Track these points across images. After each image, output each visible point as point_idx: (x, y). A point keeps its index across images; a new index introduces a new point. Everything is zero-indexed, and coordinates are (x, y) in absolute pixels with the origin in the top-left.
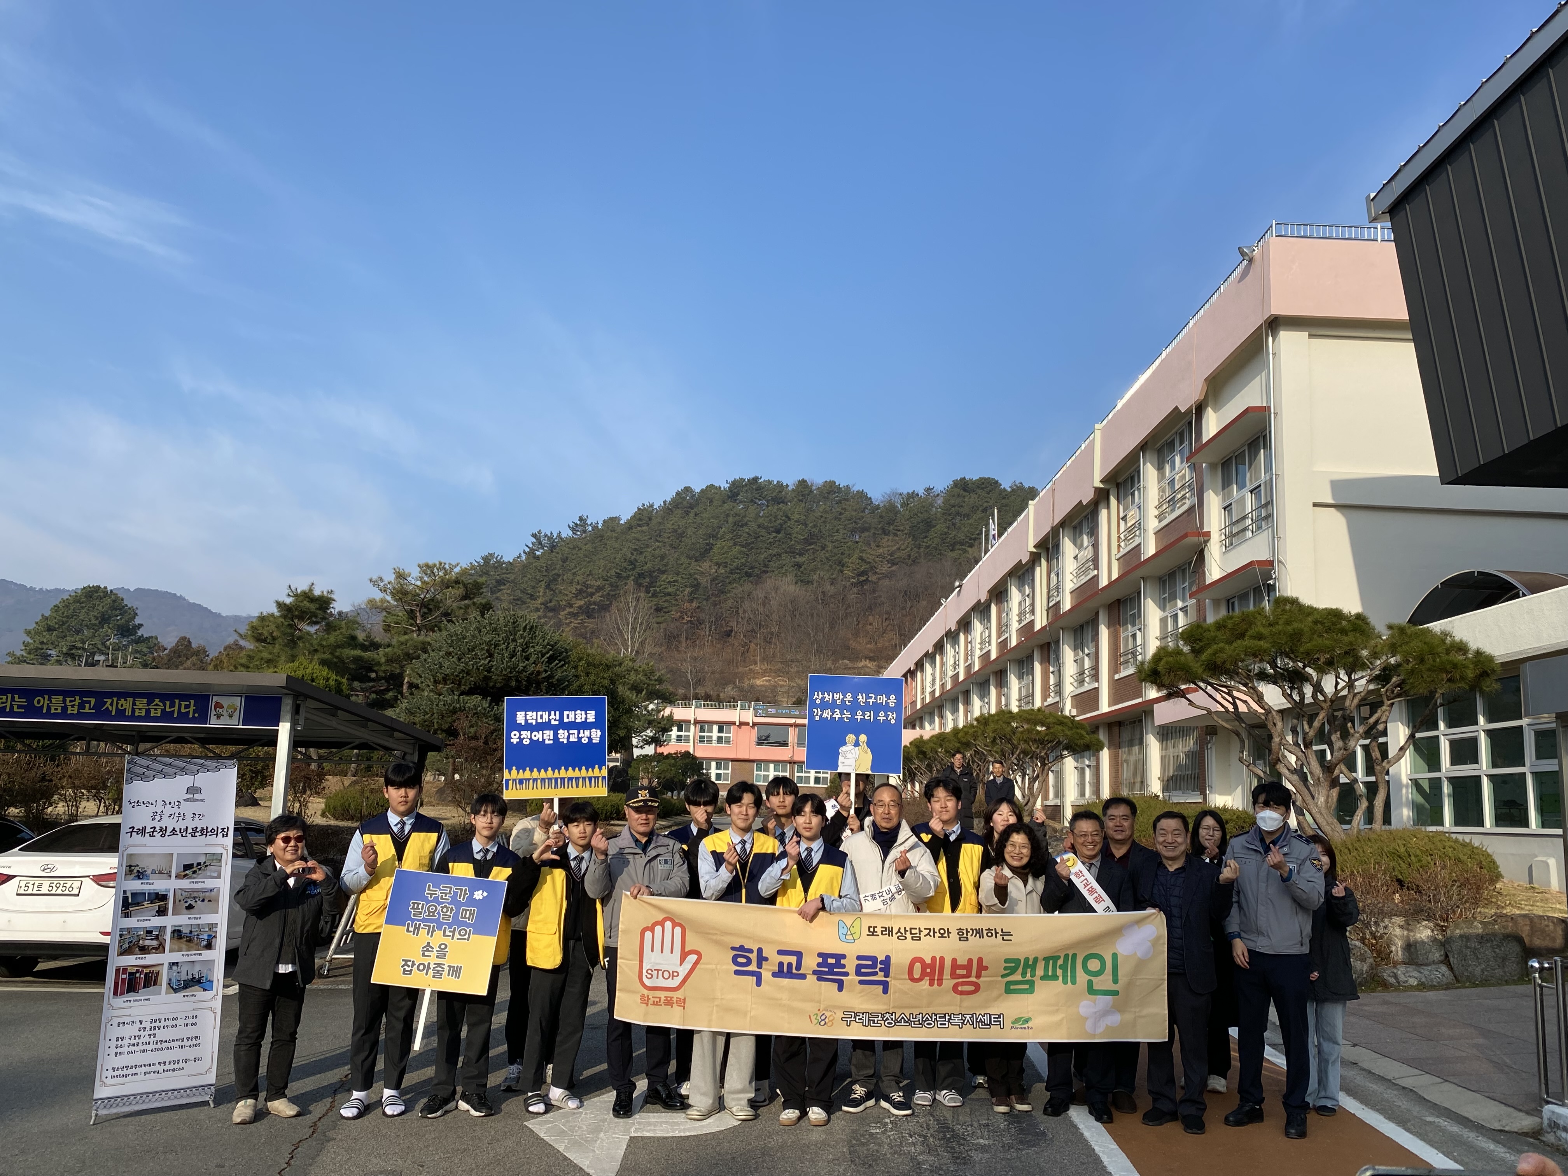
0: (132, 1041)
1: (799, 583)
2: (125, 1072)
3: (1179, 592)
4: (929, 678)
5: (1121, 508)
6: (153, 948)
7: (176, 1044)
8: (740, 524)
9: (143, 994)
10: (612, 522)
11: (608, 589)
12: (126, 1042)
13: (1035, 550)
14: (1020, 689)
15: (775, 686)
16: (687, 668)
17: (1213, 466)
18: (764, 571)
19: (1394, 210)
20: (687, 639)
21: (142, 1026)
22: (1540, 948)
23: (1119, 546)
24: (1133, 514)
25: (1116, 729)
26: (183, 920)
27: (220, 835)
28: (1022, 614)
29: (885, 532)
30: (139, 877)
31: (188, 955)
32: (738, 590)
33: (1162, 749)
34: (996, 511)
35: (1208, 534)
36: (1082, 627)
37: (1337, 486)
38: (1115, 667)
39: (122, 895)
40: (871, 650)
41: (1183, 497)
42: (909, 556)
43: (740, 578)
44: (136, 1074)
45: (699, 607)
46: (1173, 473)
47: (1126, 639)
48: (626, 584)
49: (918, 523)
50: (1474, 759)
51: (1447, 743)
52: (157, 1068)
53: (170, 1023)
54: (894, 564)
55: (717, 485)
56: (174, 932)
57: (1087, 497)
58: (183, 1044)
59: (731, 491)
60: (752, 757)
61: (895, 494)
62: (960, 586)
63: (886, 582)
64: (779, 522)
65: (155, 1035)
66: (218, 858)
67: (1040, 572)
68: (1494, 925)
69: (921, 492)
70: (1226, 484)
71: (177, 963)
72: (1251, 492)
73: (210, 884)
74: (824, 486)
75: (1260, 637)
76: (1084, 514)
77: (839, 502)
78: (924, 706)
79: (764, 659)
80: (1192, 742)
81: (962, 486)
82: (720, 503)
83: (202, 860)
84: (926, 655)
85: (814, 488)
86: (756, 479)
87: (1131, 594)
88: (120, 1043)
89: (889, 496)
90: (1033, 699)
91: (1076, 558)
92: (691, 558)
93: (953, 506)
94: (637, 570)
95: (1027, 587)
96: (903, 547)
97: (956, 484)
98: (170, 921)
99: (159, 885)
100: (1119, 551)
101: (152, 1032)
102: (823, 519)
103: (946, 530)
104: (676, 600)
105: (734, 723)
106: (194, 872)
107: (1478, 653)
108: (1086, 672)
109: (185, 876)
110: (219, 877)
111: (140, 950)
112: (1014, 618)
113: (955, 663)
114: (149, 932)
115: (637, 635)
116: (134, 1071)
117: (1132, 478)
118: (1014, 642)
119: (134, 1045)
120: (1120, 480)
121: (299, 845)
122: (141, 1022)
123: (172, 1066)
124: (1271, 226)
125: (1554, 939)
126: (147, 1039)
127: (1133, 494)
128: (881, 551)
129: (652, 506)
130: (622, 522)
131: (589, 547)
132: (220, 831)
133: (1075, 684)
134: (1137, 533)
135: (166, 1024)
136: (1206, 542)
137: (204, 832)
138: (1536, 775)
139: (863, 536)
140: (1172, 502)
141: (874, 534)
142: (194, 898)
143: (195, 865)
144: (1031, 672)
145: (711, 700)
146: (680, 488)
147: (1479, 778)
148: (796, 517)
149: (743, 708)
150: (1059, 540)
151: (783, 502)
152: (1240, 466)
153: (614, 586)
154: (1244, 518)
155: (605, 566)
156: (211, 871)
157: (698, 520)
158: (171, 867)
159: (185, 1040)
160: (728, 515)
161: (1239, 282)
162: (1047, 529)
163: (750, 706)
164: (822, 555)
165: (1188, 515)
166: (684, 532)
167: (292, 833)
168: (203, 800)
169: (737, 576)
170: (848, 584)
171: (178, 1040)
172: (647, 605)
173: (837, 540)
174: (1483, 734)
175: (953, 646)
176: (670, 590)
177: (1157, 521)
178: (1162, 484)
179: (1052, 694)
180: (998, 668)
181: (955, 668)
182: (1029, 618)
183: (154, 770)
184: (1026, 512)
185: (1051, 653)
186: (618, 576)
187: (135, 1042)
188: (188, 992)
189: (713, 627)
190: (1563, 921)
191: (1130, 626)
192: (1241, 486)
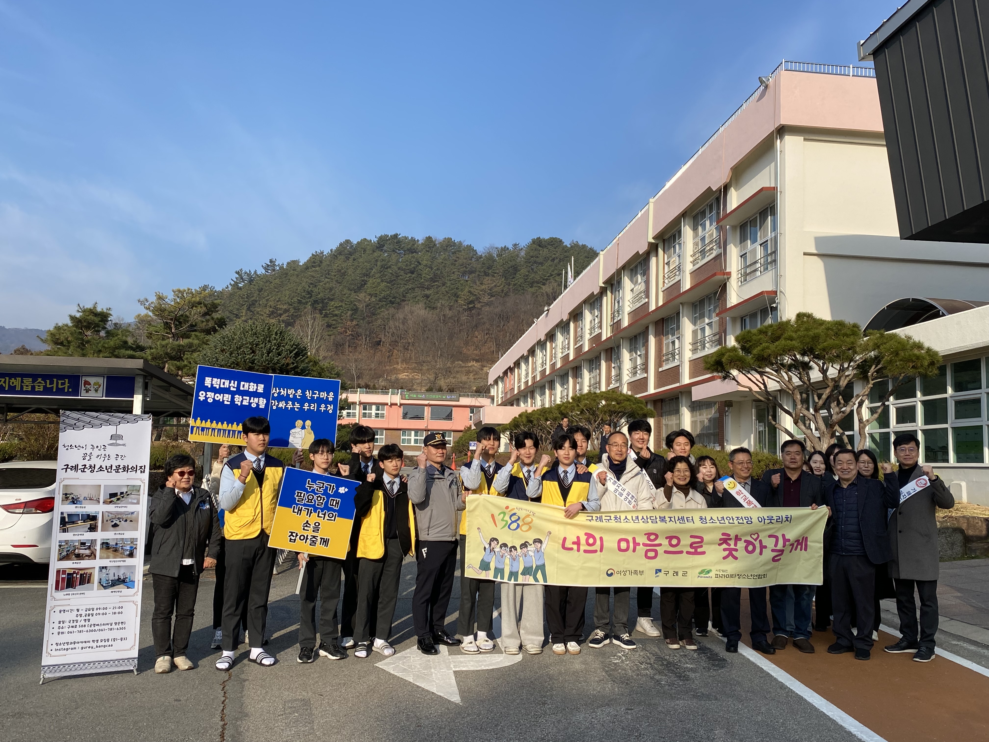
0: (71, 624)
1: (428, 309)
2: (66, 646)
3: (707, 313)
4: (523, 373)
5: (666, 256)
6: (86, 556)
7: (106, 627)
8: (385, 267)
9: (79, 589)
10: (293, 264)
11: (292, 311)
12: (66, 624)
13: (603, 286)
14: (590, 379)
15: (412, 379)
16: (353, 367)
17: (734, 228)
18: (403, 300)
19: (876, 53)
20: (349, 346)
21: (79, 613)
22: (972, 536)
23: (664, 282)
24: (675, 261)
25: (659, 404)
26: (110, 535)
27: (139, 471)
28: (592, 329)
29: (486, 274)
30: (73, 503)
31: (115, 561)
32: (385, 313)
33: (692, 416)
34: (573, 259)
35: (729, 274)
36: (636, 337)
37: (819, 241)
38: (659, 363)
39: (60, 516)
40: (477, 355)
41: (712, 249)
42: (503, 291)
43: (386, 305)
44: (75, 648)
45: (357, 325)
46: (705, 232)
47: (667, 345)
48: (305, 308)
49: (509, 268)
50: (913, 419)
51: (895, 409)
52: (91, 644)
53: (101, 611)
54: (492, 296)
55: (369, 239)
56: (103, 544)
57: (643, 248)
58: (112, 627)
59: (379, 243)
60: (399, 427)
61: (492, 248)
62: (548, 310)
63: (487, 309)
64: (413, 266)
65: (89, 620)
66: (137, 489)
67: (607, 301)
68: (947, 523)
69: (510, 247)
70: (743, 240)
71: (106, 567)
72: (761, 245)
73: (131, 508)
74: (444, 241)
75: (791, 339)
76: (639, 261)
77: (454, 253)
78: (520, 392)
79: (403, 361)
80: (713, 412)
81: (538, 243)
82: (371, 252)
83: (124, 490)
84: (522, 357)
85: (437, 242)
86: (396, 236)
87: (672, 314)
88: (61, 625)
89: (489, 249)
90: (600, 386)
91: (632, 290)
92: (351, 290)
93: (532, 257)
94: (313, 298)
95: (596, 310)
96: (498, 285)
97: (534, 241)
98: (99, 536)
99: (90, 509)
100: (664, 286)
101: (87, 618)
102: (443, 265)
103: (527, 273)
104: (342, 320)
105: (387, 404)
106: (118, 499)
107: (929, 350)
108: (638, 367)
109: (111, 502)
110: (138, 503)
111: (76, 557)
112: (587, 332)
113: (543, 362)
114: (83, 544)
115: (314, 344)
116: (73, 646)
117: (674, 236)
118: (586, 348)
119: (73, 627)
120: (666, 237)
121: (191, 477)
122: (78, 610)
123: (103, 643)
124: (782, 63)
125: (981, 531)
126: (83, 623)
127: (674, 247)
128: (483, 287)
129: (322, 253)
130: (301, 264)
131: (277, 281)
132: (138, 468)
133: (630, 375)
134: (677, 273)
135: (98, 611)
136: (728, 279)
137: (126, 469)
138: (954, 429)
139: (471, 276)
140: (703, 253)
141: (479, 275)
142: (119, 518)
143: (119, 494)
144: (599, 367)
145: (369, 388)
146: (343, 240)
147: (916, 431)
148: (425, 262)
149: (393, 394)
150: (621, 278)
151: (415, 252)
152: (752, 228)
153: (297, 309)
154: (756, 262)
155: (290, 295)
156: (132, 499)
157: (356, 263)
158: (99, 495)
159: (113, 624)
160: (377, 261)
161: (757, 102)
162: (613, 271)
163: (398, 393)
164: (443, 289)
165: (715, 261)
166: (346, 272)
167: (186, 469)
168: (124, 445)
169: (384, 303)
170: (461, 309)
171: (107, 624)
172: (320, 322)
173: (453, 279)
174: (919, 403)
175: (541, 351)
176: (337, 312)
177: (692, 265)
178: (696, 240)
179: (613, 382)
180: (574, 365)
181: (543, 366)
182: (597, 331)
183: (84, 422)
184: (597, 259)
185: (613, 355)
186: (300, 302)
187: (74, 625)
188: (115, 589)
189: (368, 338)
190: (986, 520)
191: (670, 336)
192: (754, 241)
